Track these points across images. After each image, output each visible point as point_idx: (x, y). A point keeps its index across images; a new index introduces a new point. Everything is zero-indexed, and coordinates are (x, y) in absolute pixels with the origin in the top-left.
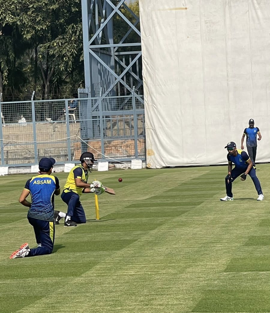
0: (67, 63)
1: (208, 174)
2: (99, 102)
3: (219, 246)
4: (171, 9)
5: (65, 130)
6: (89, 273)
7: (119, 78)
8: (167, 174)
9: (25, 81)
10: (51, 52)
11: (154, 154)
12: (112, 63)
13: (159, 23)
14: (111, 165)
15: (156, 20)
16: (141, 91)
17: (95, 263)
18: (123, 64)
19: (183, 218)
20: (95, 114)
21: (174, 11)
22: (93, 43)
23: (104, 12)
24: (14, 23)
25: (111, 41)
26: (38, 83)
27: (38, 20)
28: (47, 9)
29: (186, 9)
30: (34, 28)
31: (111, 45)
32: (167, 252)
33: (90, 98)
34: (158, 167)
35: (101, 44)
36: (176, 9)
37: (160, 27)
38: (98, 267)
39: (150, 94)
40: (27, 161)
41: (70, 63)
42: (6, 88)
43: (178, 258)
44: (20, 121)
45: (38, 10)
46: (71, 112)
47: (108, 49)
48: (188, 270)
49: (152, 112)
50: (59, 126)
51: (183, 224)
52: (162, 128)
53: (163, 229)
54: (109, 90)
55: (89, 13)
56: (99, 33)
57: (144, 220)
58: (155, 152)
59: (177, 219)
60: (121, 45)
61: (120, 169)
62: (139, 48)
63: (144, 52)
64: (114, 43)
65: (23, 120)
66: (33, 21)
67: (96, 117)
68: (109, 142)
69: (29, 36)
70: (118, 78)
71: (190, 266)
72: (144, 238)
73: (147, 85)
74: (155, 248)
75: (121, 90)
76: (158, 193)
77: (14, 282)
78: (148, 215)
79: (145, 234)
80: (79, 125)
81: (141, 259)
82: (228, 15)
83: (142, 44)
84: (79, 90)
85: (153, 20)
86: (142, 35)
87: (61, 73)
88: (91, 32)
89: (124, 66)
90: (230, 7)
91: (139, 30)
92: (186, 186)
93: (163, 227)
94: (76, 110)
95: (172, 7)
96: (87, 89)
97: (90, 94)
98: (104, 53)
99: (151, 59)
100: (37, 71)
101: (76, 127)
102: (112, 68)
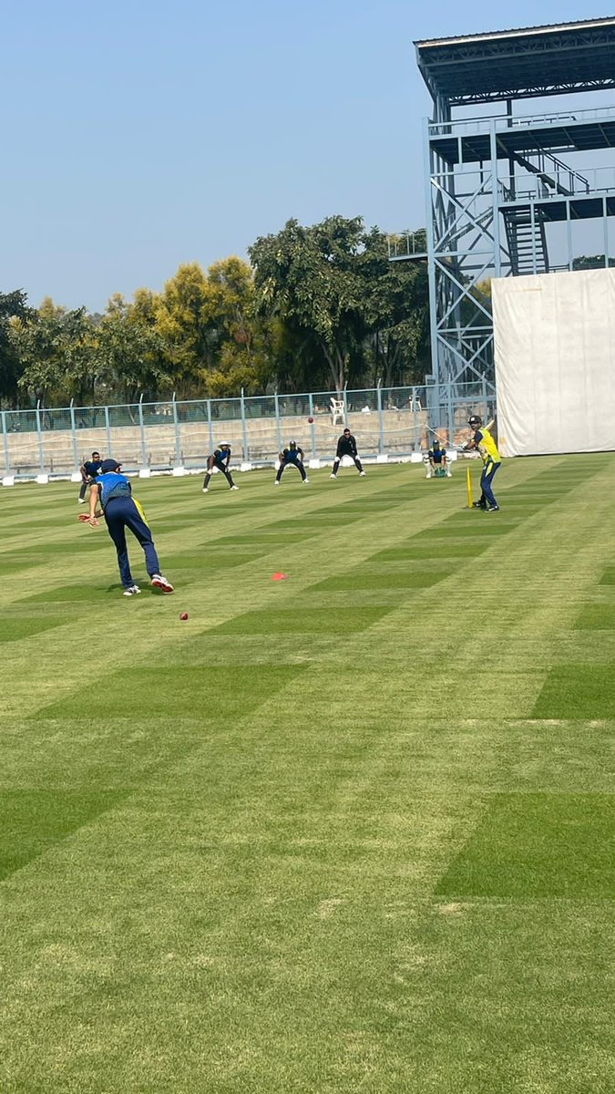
0: (411, 349)
1: (564, 463)
2: (448, 389)
3: (603, 530)
4: (525, 290)
5: (412, 418)
6: (485, 554)
7: (468, 364)
8: (520, 463)
9: (366, 369)
10: (395, 337)
11: (506, 443)
12: (459, 347)
13: (512, 305)
14: (460, 454)
15: (508, 303)
16: (491, 377)
17: (488, 546)
18: (470, 348)
19: (557, 505)
20: (442, 401)
21: (528, 293)
22: (440, 328)
23: (451, 293)
24: (357, 308)
25: (458, 324)
26: (379, 369)
27: (381, 304)
28: (390, 292)
29: (541, 289)
30: (377, 312)
31: (458, 329)
32: (554, 535)
33: (437, 385)
34: (511, 456)
35: (449, 328)
36: (531, 290)
37: (514, 310)
38: (491, 548)
39: (503, 380)
40: (372, 451)
41: (415, 348)
42: (347, 376)
43: (567, 540)
44: (363, 410)
45: (380, 293)
46: (417, 399)
47: (455, 333)
48: (581, 550)
49: (505, 400)
50: (403, 415)
51: (560, 511)
52: (514, 415)
53: (542, 514)
54: (457, 376)
55: (437, 295)
56: (446, 317)
57: (519, 507)
58: (507, 440)
59: (551, 506)
60: (468, 328)
61: (469, 458)
62: (491, 331)
63: (495, 334)
64: (461, 327)
65: (366, 409)
66: (376, 305)
67: (443, 405)
68: (458, 431)
69: (372, 322)
70: (465, 364)
71: (582, 547)
72: (526, 523)
73: (499, 371)
74: (541, 532)
75: (469, 376)
76: (520, 482)
77: (418, 562)
78: (520, 502)
79: (525, 520)
80: (425, 413)
81: (531, 542)
82: (585, 296)
83: (494, 327)
84: (427, 377)
85: (506, 303)
86: (494, 319)
87: (403, 359)
88: (439, 316)
89: (472, 351)
90: (588, 287)
91: (492, 315)
92: (546, 475)
93: (540, 513)
94: (423, 398)
95: (526, 288)
96: (435, 376)
97: (437, 382)
98: (452, 338)
99: (504, 342)
100: (378, 358)
101: (423, 415)
102: (458, 351)
